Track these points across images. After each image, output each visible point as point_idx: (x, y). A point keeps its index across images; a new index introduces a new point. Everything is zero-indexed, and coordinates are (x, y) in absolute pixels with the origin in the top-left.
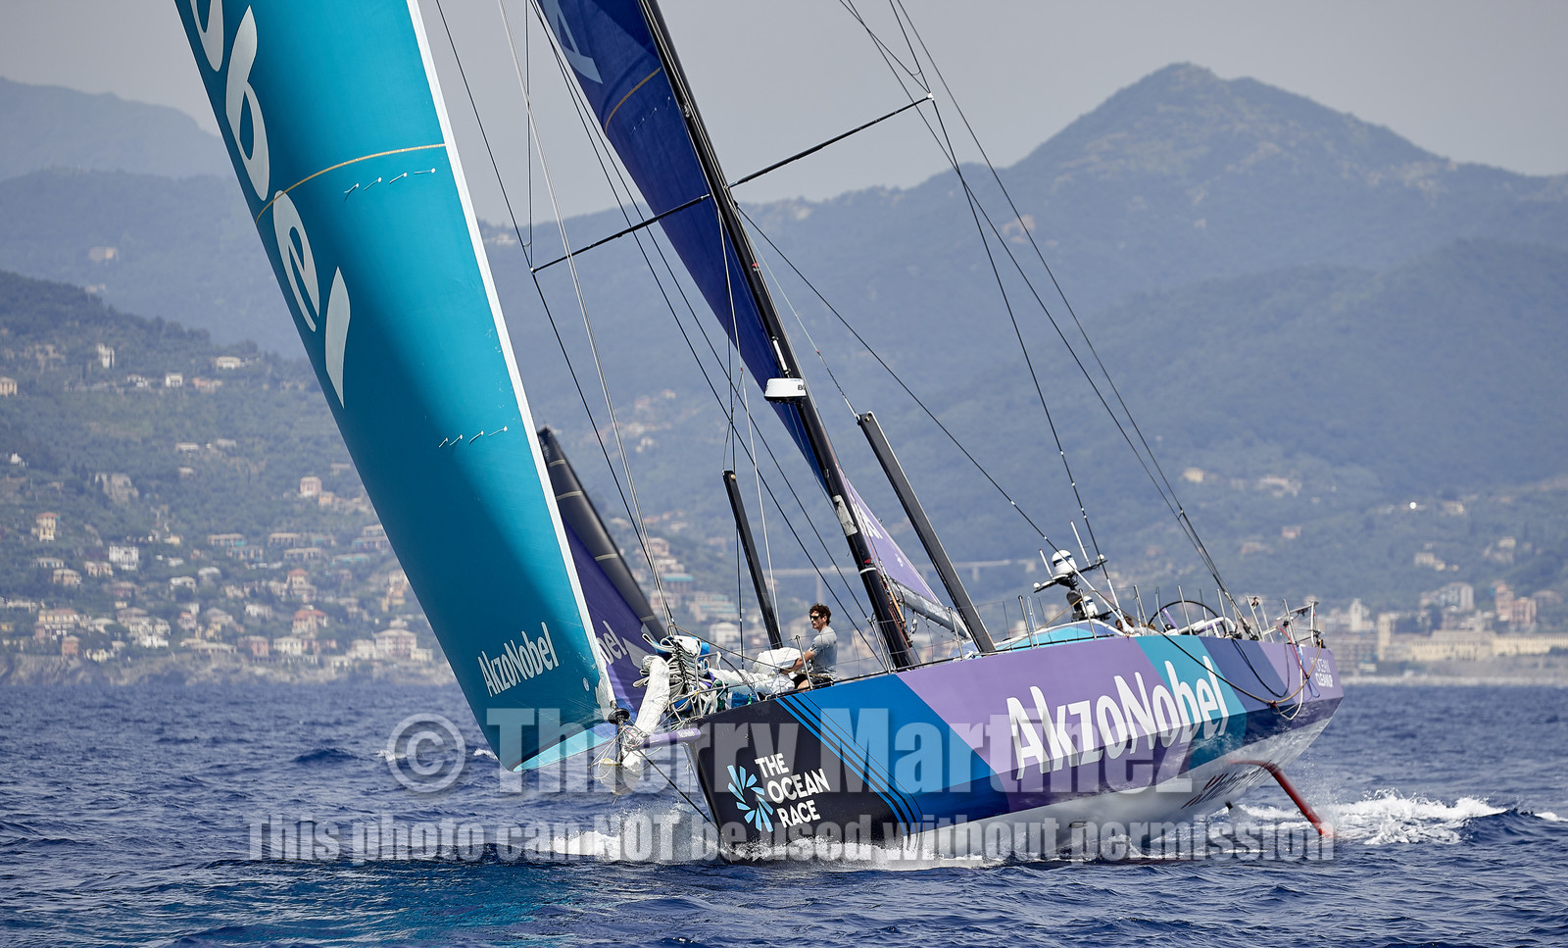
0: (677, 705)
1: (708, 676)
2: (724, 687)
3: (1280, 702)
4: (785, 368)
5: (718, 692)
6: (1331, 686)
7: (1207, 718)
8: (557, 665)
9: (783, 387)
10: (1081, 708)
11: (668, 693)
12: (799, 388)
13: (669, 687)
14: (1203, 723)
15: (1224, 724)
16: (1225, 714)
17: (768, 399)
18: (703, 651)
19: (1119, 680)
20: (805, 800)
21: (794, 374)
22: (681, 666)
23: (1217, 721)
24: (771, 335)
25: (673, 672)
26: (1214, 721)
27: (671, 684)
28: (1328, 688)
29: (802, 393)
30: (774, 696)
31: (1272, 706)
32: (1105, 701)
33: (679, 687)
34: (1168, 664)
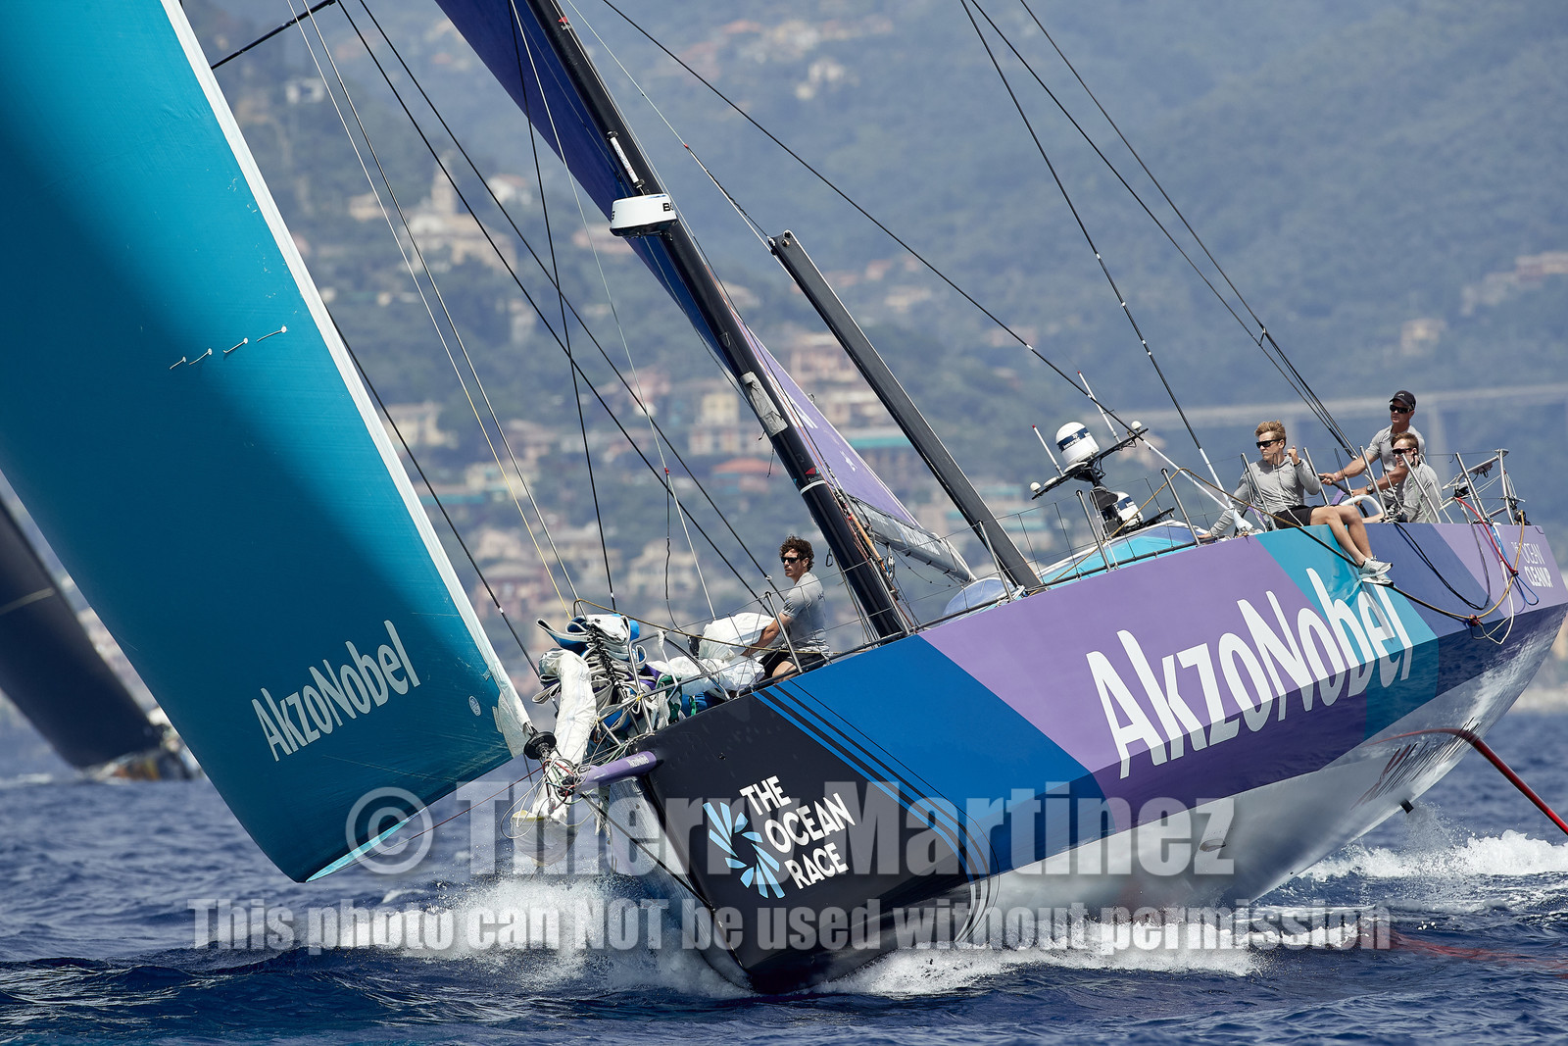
0: (609, 721)
1: (646, 671)
2: (676, 684)
3: (1483, 617)
4: (635, 179)
5: (668, 693)
6: (1550, 585)
7: (1383, 653)
8: (416, 683)
9: (640, 210)
10: (1196, 656)
11: (594, 702)
12: (666, 207)
13: (593, 695)
14: (1377, 661)
15: (1408, 660)
16: (1407, 644)
17: (616, 232)
18: (634, 635)
19: (1244, 606)
21: (652, 188)
22: (605, 660)
23: (1397, 656)
24: (605, 130)
25: (593, 670)
26: (1393, 657)
27: (595, 690)
28: (1547, 588)
29: (670, 216)
30: (748, 690)
31: (1472, 623)
32: (1229, 643)
33: (606, 693)
34: (1312, 573)
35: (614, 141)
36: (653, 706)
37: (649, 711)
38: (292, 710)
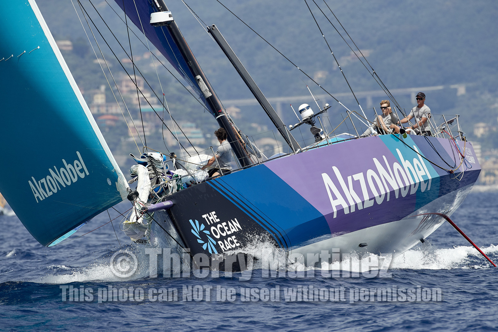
0: (156, 190)
1: (169, 173)
2: (180, 177)
4: (159, 6)
5: (177, 180)
7: (422, 180)
8: (88, 174)
10: (359, 177)
11: (150, 183)
12: (170, 16)
13: (150, 181)
14: (420, 182)
16: (430, 177)
17: (152, 24)
18: (164, 160)
19: (375, 160)
20: (230, 236)
21: (164, 9)
22: (154, 169)
23: (426, 181)
25: (150, 172)
27: (150, 179)
28: (474, 163)
29: (171, 19)
30: (204, 181)
32: (370, 173)
33: (155, 180)
34: (397, 150)
36: (171, 185)
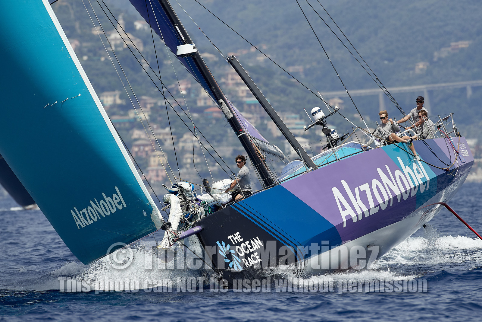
0: (186, 216)
1: (197, 200)
3: (450, 168)
4: (184, 39)
6: (468, 155)
7: (421, 182)
8: (125, 206)
9: (185, 49)
11: (181, 211)
12: (194, 48)
13: (181, 208)
14: (419, 185)
15: (428, 184)
16: (428, 179)
17: (178, 56)
19: (379, 170)
21: (189, 42)
23: (425, 183)
24: (174, 23)
31: (446, 170)
34: (399, 158)
35: (177, 27)
36: (199, 211)
37: (199, 212)
38: (84, 214)
